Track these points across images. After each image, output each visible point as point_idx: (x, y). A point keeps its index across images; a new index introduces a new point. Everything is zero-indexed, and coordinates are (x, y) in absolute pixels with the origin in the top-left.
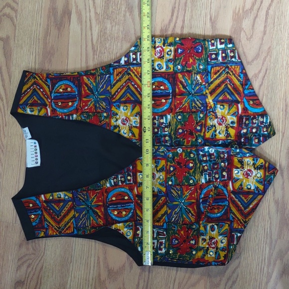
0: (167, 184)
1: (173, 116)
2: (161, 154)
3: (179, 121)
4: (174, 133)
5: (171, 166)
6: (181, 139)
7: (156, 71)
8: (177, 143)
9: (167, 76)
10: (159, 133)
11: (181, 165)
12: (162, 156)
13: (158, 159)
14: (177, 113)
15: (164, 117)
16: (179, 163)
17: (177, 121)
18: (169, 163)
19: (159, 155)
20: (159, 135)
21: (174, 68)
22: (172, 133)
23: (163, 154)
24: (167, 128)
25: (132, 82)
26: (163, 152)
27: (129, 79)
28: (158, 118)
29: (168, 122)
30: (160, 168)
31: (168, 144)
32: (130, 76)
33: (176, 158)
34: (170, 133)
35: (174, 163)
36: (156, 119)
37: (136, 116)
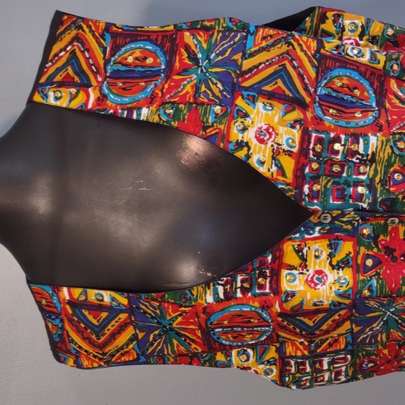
37: (293, 127)
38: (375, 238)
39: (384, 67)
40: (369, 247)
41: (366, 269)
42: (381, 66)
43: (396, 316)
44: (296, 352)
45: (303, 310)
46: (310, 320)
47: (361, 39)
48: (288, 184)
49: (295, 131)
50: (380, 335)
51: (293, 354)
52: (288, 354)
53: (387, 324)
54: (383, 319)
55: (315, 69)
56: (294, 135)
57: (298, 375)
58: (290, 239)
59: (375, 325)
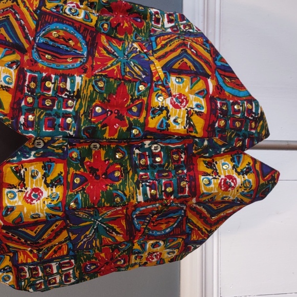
0: (67, 208)
1: (88, 79)
2: (56, 151)
3: (98, 90)
4: (84, 113)
5: (75, 176)
6: (99, 126)
7: (65, 15)
8: (90, 131)
9: (82, 29)
10: (55, 108)
11: (98, 173)
12: (58, 154)
13: (51, 161)
14: (96, 75)
15: (68, 80)
16: (93, 170)
17: (94, 90)
18: (72, 170)
19: (53, 154)
20: (53, 113)
21: (97, 21)
22: (82, 112)
23: (60, 151)
24: (73, 100)
25: (16, 13)
26: (60, 147)
27: (12, 7)
28: (56, 79)
29: (75, 90)
30: (52, 178)
31: (71, 133)
32: (15, 3)
33: (87, 159)
34: (77, 112)
35: (82, 170)
36: (51, 81)
37: (10, 66)
38: (82, 161)
39: (96, 25)
40: (77, 168)
41: (74, 186)
42: (93, 24)
43: (104, 224)
44: (27, 260)
45: (24, 222)
46: (32, 231)
47: (82, 4)
48: (5, 115)
49: (12, 70)
50: (94, 241)
51: (25, 262)
52: (20, 262)
53: (98, 231)
54: (93, 227)
55: (35, 22)
56: (11, 74)
57: (32, 279)
58: (9, 162)
59: (88, 233)
